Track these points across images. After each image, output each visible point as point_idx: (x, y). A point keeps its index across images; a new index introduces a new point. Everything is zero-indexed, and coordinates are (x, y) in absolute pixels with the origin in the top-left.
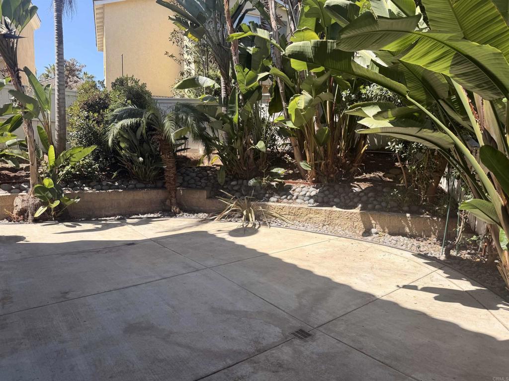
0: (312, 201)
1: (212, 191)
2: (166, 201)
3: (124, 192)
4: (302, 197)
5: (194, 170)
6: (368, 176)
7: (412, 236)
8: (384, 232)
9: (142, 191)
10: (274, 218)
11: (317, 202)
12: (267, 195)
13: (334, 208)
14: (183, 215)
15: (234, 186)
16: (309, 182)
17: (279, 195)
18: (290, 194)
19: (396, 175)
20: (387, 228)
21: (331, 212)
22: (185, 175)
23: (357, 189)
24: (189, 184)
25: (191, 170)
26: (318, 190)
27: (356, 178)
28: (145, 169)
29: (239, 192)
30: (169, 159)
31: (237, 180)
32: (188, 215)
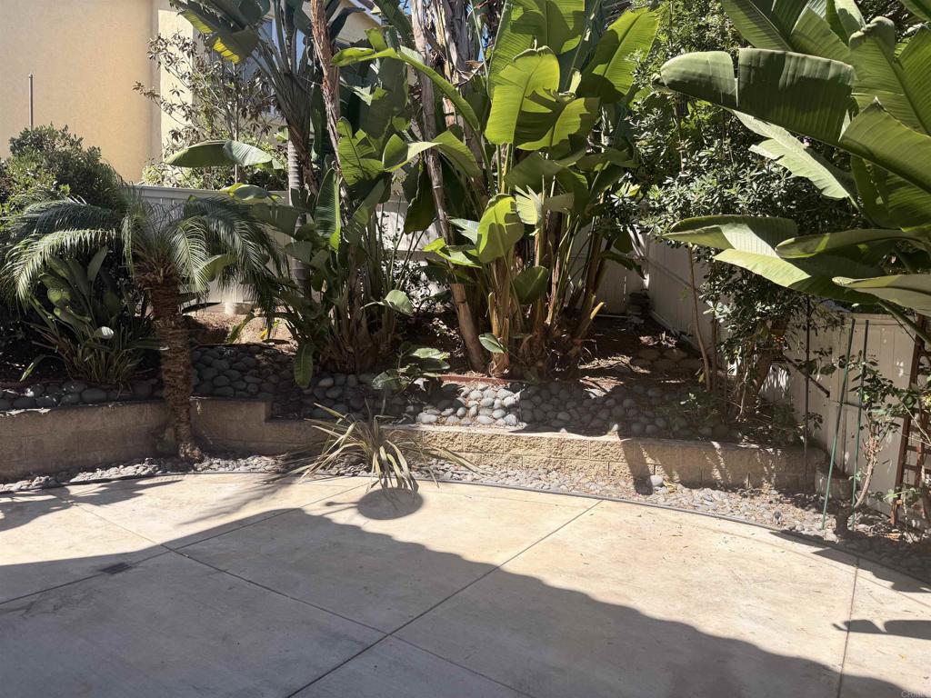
0: (512, 418)
1: (275, 402)
2: (163, 432)
3: (55, 412)
4: (487, 411)
5: (222, 353)
6: (603, 363)
7: (728, 487)
8: (671, 480)
9: (100, 410)
10: (434, 460)
11: (522, 421)
12: (411, 408)
13: (564, 434)
14: (211, 464)
15: (329, 388)
16: (494, 378)
17: (435, 406)
18: (461, 405)
19: (652, 361)
20: (678, 472)
21: (562, 442)
22: (200, 365)
23: (597, 392)
24: (215, 387)
25: (214, 352)
26: (518, 394)
27: (582, 367)
28: (107, 354)
29: (342, 402)
30: (174, 329)
31: (332, 375)
32: (223, 463)
